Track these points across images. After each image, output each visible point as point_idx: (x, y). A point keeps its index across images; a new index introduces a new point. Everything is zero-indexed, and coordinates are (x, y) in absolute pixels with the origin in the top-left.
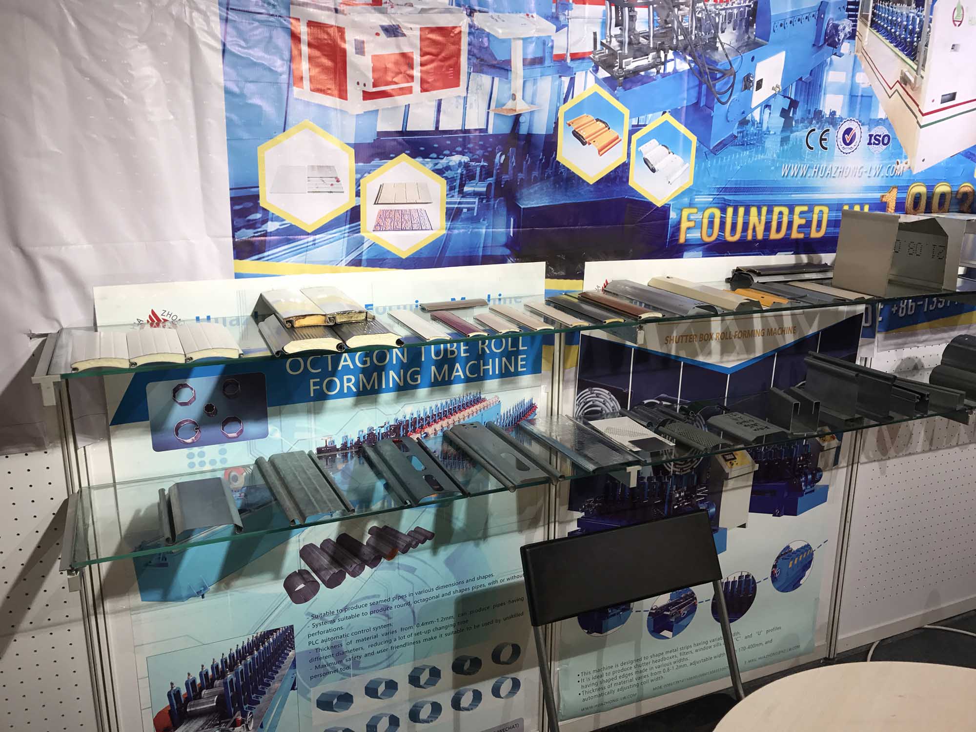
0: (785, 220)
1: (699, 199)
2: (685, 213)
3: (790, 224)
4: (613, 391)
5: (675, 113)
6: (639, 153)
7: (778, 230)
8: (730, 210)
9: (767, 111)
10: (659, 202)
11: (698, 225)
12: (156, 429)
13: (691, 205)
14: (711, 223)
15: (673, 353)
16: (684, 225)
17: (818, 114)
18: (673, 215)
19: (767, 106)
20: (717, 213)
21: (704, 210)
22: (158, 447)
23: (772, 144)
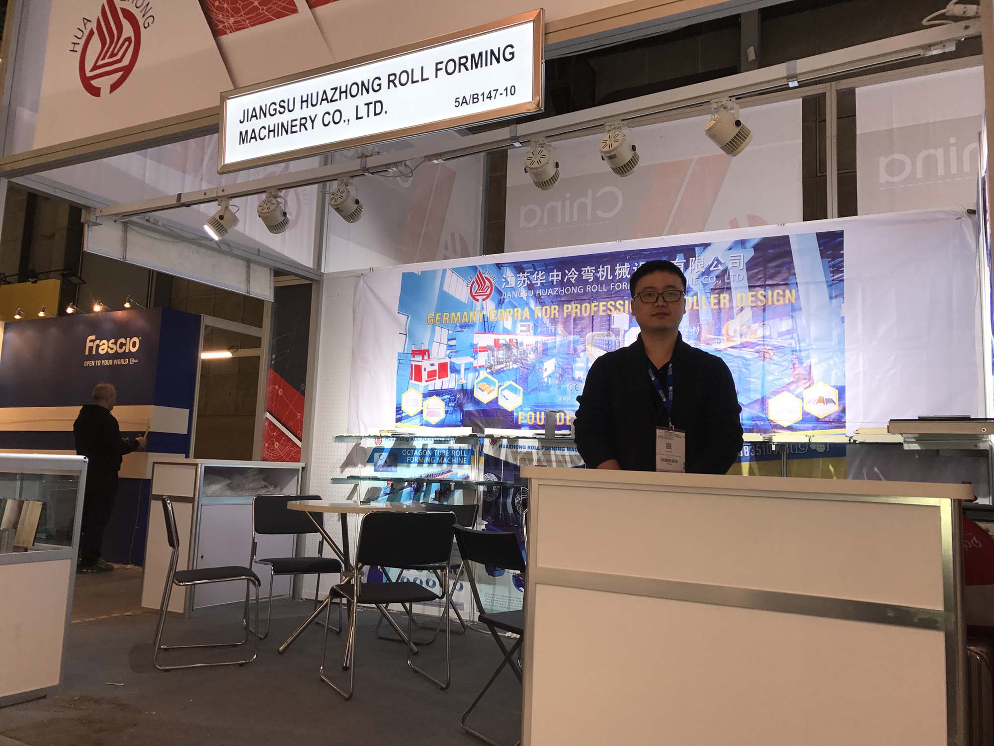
0: (563, 417)
1: (524, 409)
2: (520, 413)
3: (565, 419)
5: (513, 381)
6: (502, 394)
8: (538, 413)
9: (550, 378)
10: (510, 409)
11: (526, 418)
12: (375, 466)
13: (522, 411)
14: (531, 418)
16: (520, 419)
17: (573, 379)
18: (515, 414)
19: (550, 376)
21: (527, 412)
22: (375, 471)
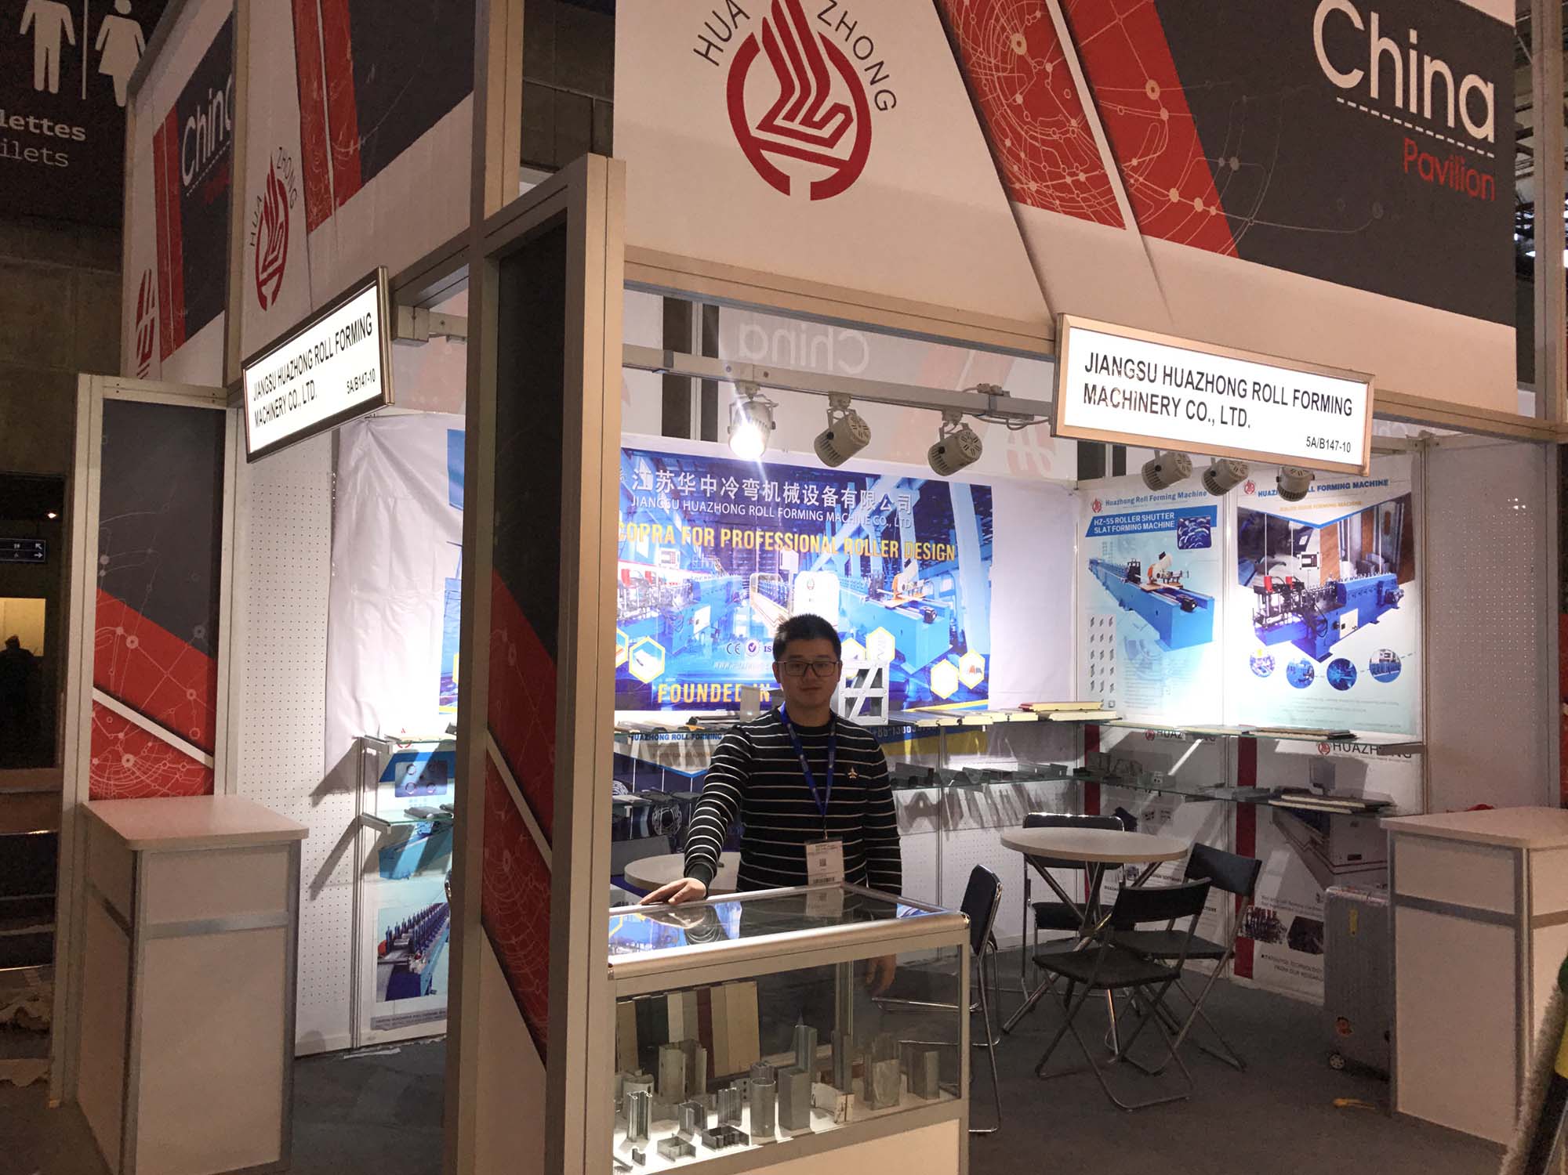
0: (719, 691)
1: (667, 680)
2: (661, 687)
3: (722, 694)
4: (624, 783)
5: (653, 637)
6: (634, 656)
7: (715, 696)
8: (686, 686)
9: (703, 635)
10: (646, 682)
11: (669, 693)
12: (397, 786)
13: (664, 683)
14: (676, 693)
15: (658, 763)
16: (660, 694)
17: (732, 637)
18: (654, 688)
19: (702, 632)
20: (679, 687)
21: (670, 685)
22: (397, 795)
23: (707, 652)
